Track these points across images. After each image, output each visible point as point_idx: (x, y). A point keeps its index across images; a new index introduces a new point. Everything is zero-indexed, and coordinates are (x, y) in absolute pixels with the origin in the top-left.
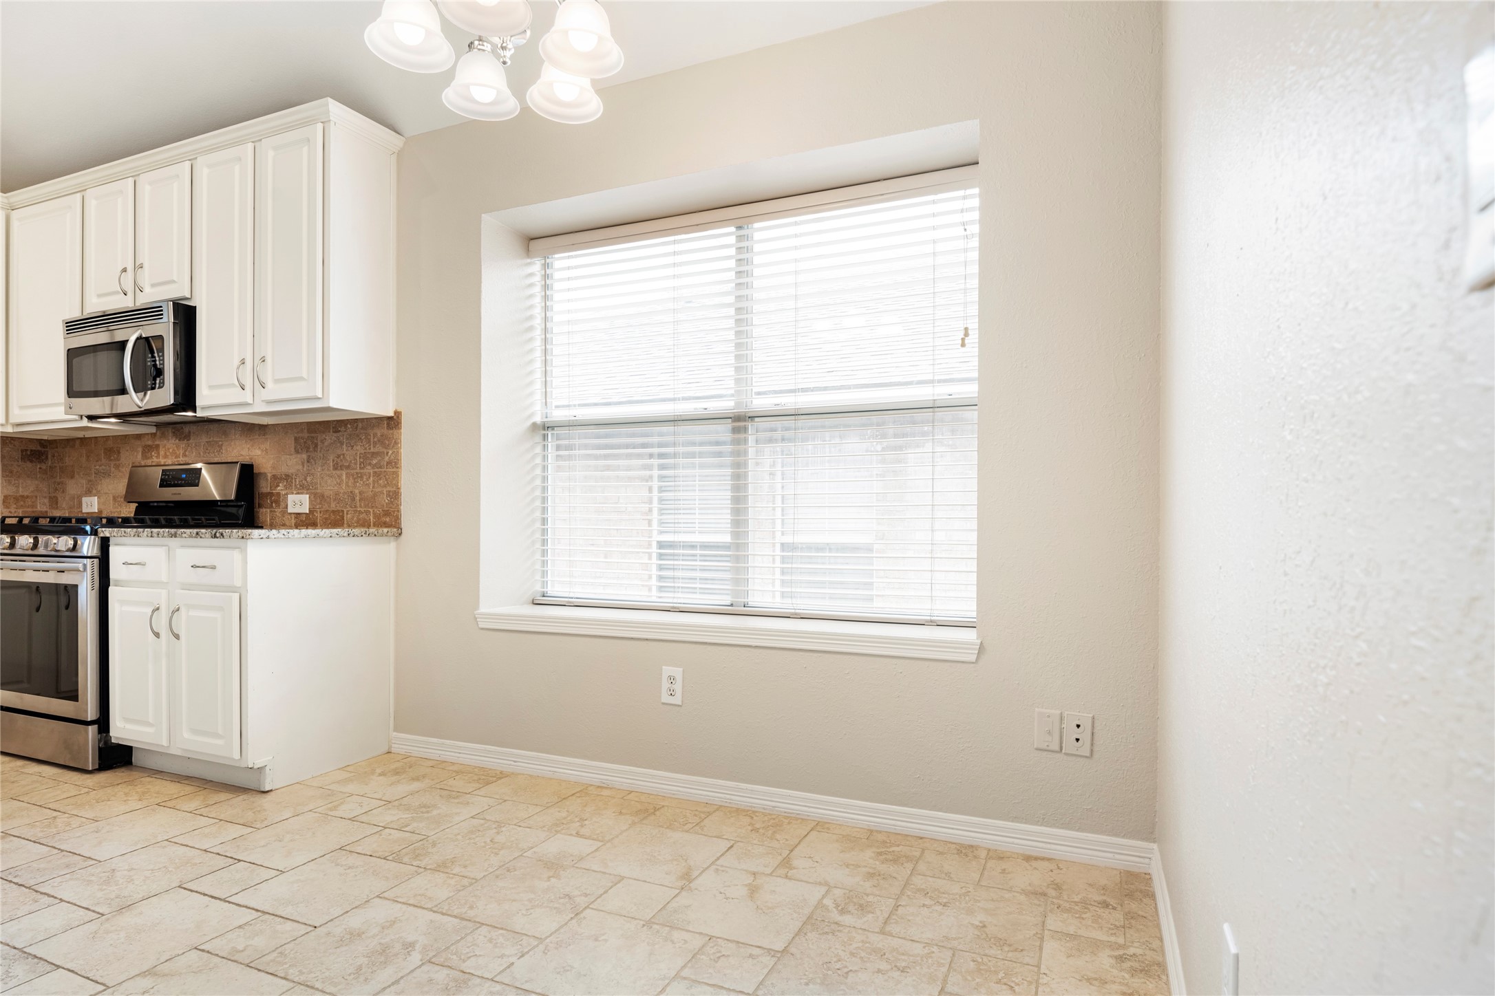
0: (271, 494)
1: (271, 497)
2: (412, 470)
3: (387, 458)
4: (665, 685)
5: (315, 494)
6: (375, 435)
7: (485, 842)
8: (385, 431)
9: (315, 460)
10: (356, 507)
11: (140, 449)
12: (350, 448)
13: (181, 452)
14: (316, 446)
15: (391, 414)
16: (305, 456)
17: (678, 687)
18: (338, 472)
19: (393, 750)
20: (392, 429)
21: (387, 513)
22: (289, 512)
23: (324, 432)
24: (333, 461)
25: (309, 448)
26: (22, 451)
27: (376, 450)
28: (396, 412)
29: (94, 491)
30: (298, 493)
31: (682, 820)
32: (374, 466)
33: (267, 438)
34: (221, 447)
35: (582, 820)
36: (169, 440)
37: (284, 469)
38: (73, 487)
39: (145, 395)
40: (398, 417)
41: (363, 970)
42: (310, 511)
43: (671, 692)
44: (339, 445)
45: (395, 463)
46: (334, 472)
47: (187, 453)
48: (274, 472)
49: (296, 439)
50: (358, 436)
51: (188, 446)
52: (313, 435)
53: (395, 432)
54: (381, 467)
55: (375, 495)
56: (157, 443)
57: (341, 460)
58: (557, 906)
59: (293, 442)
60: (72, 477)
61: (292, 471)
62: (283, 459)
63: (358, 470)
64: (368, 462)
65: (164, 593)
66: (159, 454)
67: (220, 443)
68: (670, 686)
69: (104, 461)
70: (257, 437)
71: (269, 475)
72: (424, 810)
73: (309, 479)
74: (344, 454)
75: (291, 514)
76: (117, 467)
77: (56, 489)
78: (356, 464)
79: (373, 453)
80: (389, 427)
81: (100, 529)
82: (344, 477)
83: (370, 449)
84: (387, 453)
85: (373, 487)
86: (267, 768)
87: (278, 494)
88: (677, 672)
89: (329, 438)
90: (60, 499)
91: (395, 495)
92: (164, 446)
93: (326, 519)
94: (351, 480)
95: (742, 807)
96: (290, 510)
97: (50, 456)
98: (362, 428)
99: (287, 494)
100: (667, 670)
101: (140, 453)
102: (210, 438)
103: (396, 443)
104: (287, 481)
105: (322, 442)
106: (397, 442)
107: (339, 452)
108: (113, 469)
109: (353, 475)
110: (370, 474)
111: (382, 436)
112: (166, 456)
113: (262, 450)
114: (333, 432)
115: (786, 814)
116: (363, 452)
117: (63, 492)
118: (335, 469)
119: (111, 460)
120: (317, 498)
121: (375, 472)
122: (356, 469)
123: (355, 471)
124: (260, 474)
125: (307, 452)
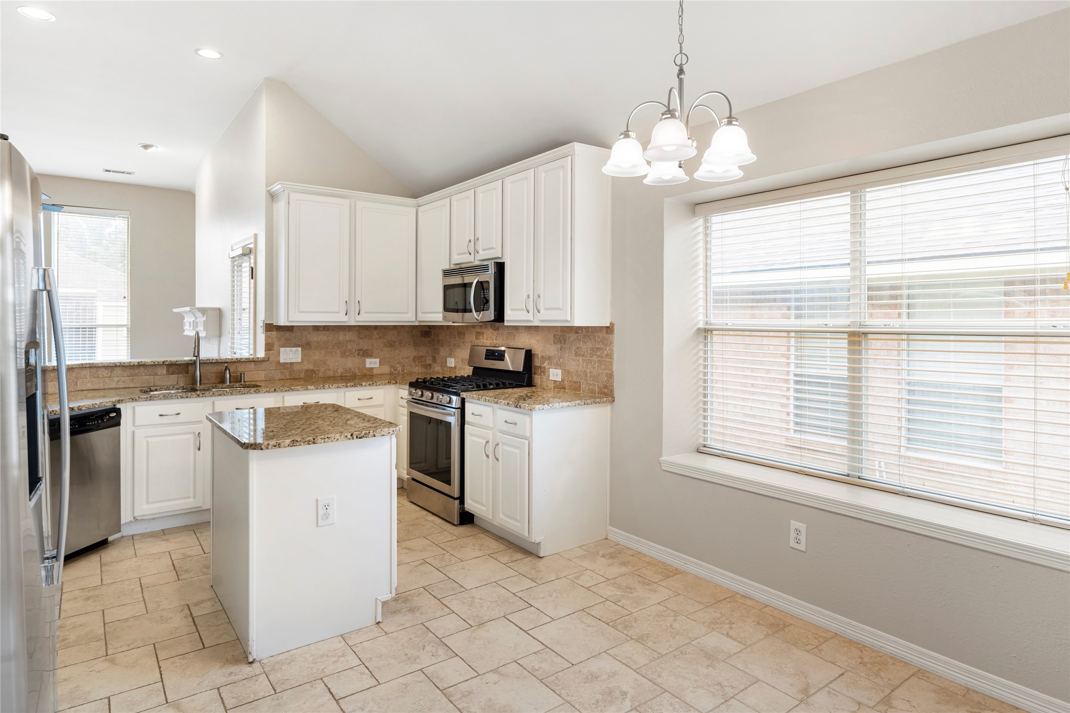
0: (540, 367)
1: (541, 369)
2: (620, 361)
3: (605, 352)
4: (793, 535)
5: (565, 370)
6: (599, 337)
7: (667, 626)
8: (605, 335)
9: (565, 349)
10: (587, 380)
11: (474, 334)
12: (584, 344)
13: (495, 337)
14: (565, 341)
15: (608, 325)
16: (559, 346)
17: (803, 537)
18: (578, 358)
19: (609, 538)
20: (608, 334)
21: (605, 387)
23: (569, 333)
24: (575, 351)
25: (561, 341)
26: (421, 332)
27: (599, 346)
28: (611, 323)
29: (453, 355)
30: (555, 368)
31: (805, 640)
32: (598, 356)
33: (538, 334)
34: (514, 336)
35: (731, 623)
37: (547, 353)
38: (443, 351)
39: (480, 313)
40: (612, 327)
41: (600, 704)
42: (562, 380)
43: (798, 540)
44: (578, 341)
45: (610, 356)
46: (575, 358)
48: (543, 354)
49: (554, 336)
50: (589, 337)
52: (563, 334)
53: (610, 335)
54: (602, 358)
55: (598, 375)
56: (483, 331)
57: (580, 351)
58: (713, 690)
59: (552, 338)
60: (443, 346)
61: (552, 354)
62: (547, 347)
63: (589, 358)
64: (595, 353)
65: (491, 432)
66: (483, 337)
67: (514, 334)
68: (796, 536)
69: (457, 339)
70: (533, 332)
71: (540, 356)
72: (628, 590)
73: (561, 360)
74: (581, 347)
75: (551, 380)
76: (463, 343)
77: (435, 352)
78: (588, 354)
79: (598, 348)
80: (607, 333)
81: (461, 393)
82: (581, 361)
83: (596, 345)
84: (606, 349)
85: (598, 369)
86: (542, 543)
87: (545, 367)
88: (802, 527)
89: (573, 337)
90: (437, 358)
91: (611, 376)
92: (486, 333)
93: (571, 386)
94: (585, 364)
95: (854, 640)
96: (551, 378)
97: (432, 333)
98: (592, 332)
99: (549, 368)
100: (794, 524)
103: (611, 343)
104: (549, 361)
105: (569, 338)
107: (578, 345)
108: (461, 344)
109: (586, 361)
110: (596, 361)
111: (603, 338)
112: (487, 339)
113: (536, 341)
114: (575, 333)
115: (891, 655)
116: (592, 347)
117: (438, 354)
118: (576, 356)
119: (460, 339)
120: (566, 372)
121: (598, 360)
122: (588, 357)
123: (587, 358)
124: (535, 354)
125: (560, 344)
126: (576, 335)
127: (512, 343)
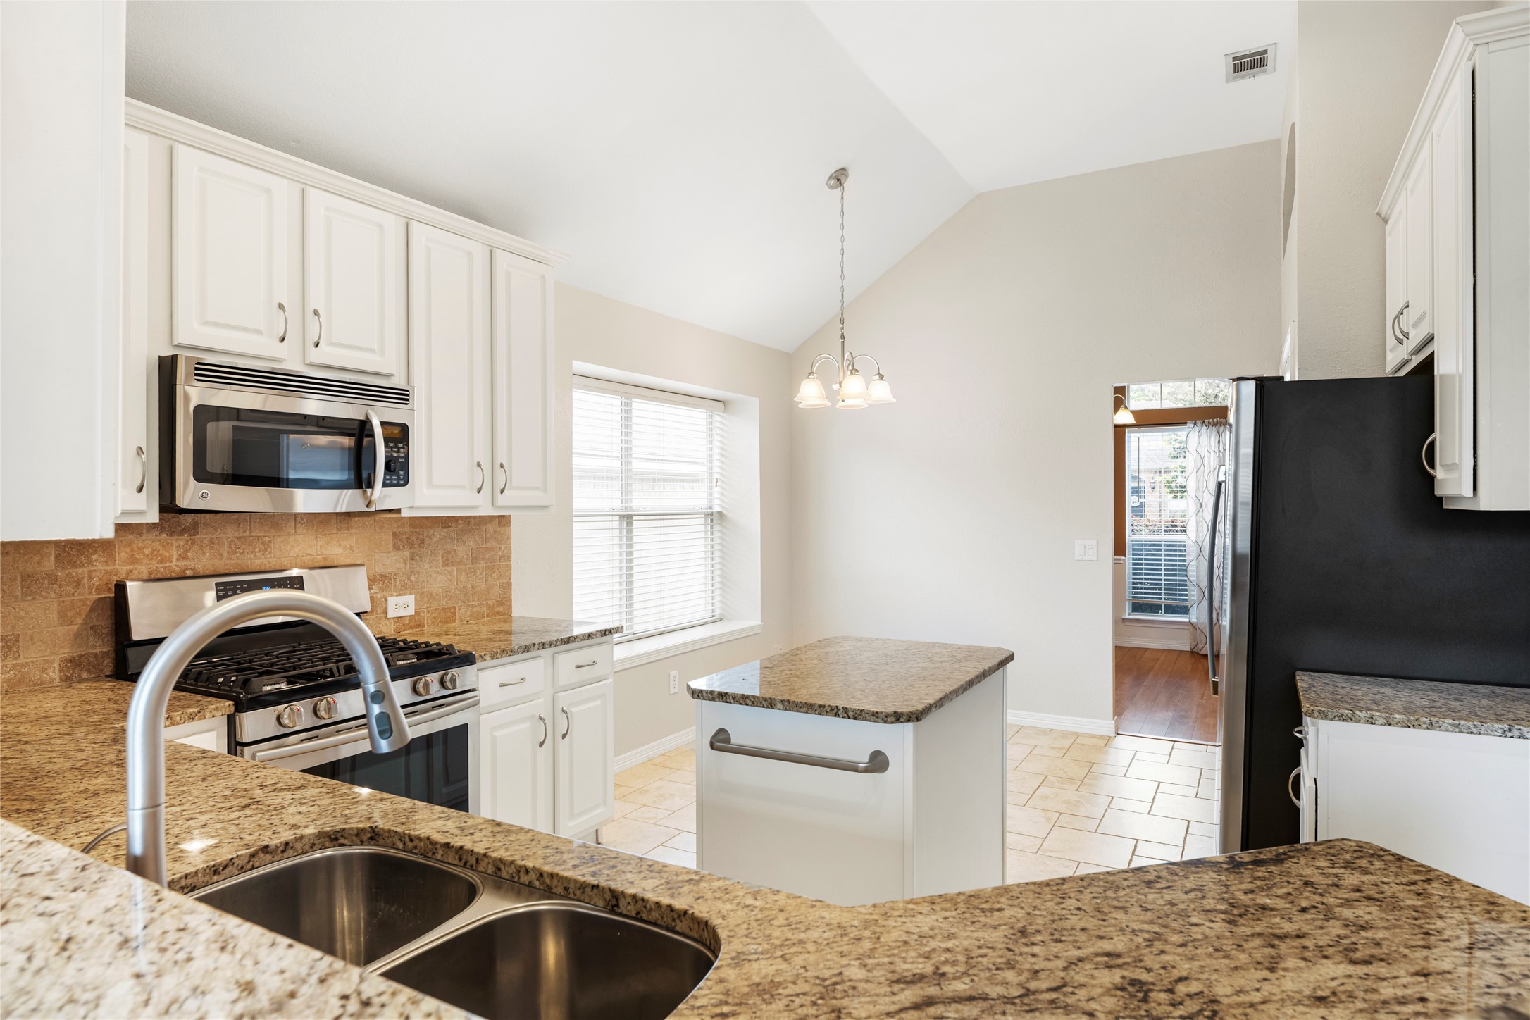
2: (522, 563)
3: (502, 553)
5: (422, 594)
6: (486, 531)
8: (497, 528)
9: (421, 557)
10: (468, 601)
12: (461, 544)
13: (175, 553)
14: (422, 542)
16: (407, 553)
17: (677, 682)
18: (449, 569)
20: (504, 526)
21: (501, 602)
22: (389, 616)
23: (432, 528)
24: (443, 557)
25: (413, 544)
27: (489, 545)
30: (398, 595)
32: (487, 561)
33: (351, 533)
36: (141, 534)
37: (380, 569)
40: (509, 516)
42: (416, 612)
43: (675, 686)
44: (449, 540)
45: (507, 557)
46: (444, 568)
47: (189, 554)
49: (395, 535)
50: (470, 531)
51: (193, 543)
52: (417, 531)
53: (507, 528)
54: (495, 561)
55: (487, 588)
57: (453, 556)
59: (391, 538)
61: (390, 571)
62: (377, 557)
64: (482, 556)
67: (266, 539)
68: (674, 683)
73: (413, 578)
74: (455, 550)
75: (390, 618)
78: (468, 559)
79: (487, 548)
80: (500, 524)
82: (456, 573)
83: (482, 544)
84: (500, 548)
85: (487, 580)
88: (676, 673)
89: (438, 533)
91: (508, 586)
93: (435, 618)
94: (464, 575)
96: (390, 615)
98: (474, 523)
99: (385, 597)
100: (672, 674)
101: (52, 558)
102: (245, 531)
104: (384, 583)
105: (430, 537)
106: (509, 538)
107: (449, 547)
109: (465, 570)
110: (483, 568)
111: (495, 532)
113: (345, 548)
114: (442, 527)
116: (475, 547)
118: (446, 565)
120: (422, 596)
121: (488, 566)
122: (468, 564)
123: (467, 567)
125: (410, 548)
126: (445, 530)
127: (258, 562)
